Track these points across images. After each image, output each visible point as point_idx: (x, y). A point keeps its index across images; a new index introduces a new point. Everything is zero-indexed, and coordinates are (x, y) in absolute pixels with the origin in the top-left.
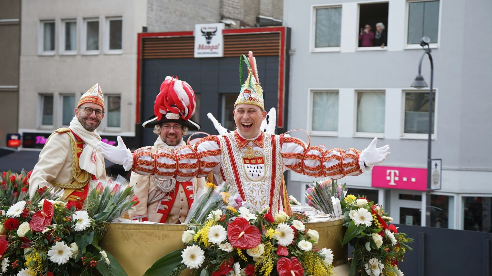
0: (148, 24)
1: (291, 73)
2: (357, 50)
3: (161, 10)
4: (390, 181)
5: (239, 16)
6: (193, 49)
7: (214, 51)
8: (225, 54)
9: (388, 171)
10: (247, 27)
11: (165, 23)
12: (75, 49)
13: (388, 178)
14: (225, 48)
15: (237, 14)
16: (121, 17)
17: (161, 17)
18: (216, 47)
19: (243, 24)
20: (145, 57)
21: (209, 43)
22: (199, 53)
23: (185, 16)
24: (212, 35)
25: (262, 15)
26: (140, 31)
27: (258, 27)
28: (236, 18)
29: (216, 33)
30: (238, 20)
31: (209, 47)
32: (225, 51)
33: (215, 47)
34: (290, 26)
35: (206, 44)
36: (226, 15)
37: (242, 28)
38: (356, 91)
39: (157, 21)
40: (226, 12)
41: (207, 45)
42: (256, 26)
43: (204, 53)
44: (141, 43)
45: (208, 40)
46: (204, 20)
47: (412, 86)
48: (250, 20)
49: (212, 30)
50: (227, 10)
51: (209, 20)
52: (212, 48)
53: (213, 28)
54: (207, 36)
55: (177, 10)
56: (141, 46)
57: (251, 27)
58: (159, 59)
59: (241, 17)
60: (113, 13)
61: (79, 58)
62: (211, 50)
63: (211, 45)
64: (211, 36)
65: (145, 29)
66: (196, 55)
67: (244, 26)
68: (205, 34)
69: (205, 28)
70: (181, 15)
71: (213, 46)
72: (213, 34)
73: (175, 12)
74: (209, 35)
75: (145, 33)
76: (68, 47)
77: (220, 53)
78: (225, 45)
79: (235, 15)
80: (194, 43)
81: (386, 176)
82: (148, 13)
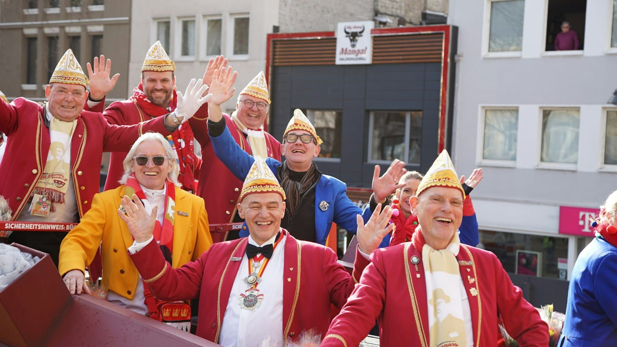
0: (280, 22)
1: (456, 85)
2: (544, 55)
3: (297, 5)
4: (583, 227)
5: (398, 12)
6: (335, 53)
7: (360, 56)
8: (373, 60)
9: (581, 214)
10: (408, 26)
11: (302, 21)
12: (194, 55)
13: (581, 223)
14: (374, 52)
15: (397, 9)
16: (248, 13)
17: (297, 14)
18: (363, 51)
19: (402, 21)
20: (276, 64)
21: (353, 46)
22: (341, 59)
23: (329, 12)
24: (358, 36)
25: (429, 10)
26: (271, 31)
27: (424, 25)
28: (395, 14)
29: (363, 34)
30: (398, 16)
31: (354, 52)
32: (373, 56)
33: (361, 52)
34: (456, 24)
35: (350, 48)
36: (382, 10)
37: (401, 26)
38: (541, 108)
39: (292, 19)
40: (382, 7)
41: (352, 49)
42: (421, 24)
43: (348, 59)
44: (271, 46)
45: (353, 43)
46: (352, 17)
47: (608, 103)
48: (414, 16)
49: (358, 30)
50: (382, 4)
51: (360, 17)
52: (357, 52)
53: (360, 28)
54: (352, 38)
55: (318, 5)
56: (271, 49)
57: (415, 25)
58: (292, 66)
59: (402, 13)
60: (239, 8)
61: (197, 65)
62: (356, 56)
63: (356, 48)
64: (357, 38)
65: (276, 29)
66: (338, 62)
67: (404, 24)
68: (350, 35)
69: (350, 28)
70: (323, 11)
71: (359, 50)
72: (359, 34)
73: (315, 7)
74: (354, 36)
75: (275, 33)
76: (185, 52)
77: (367, 58)
78: (374, 48)
79: (394, 10)
80: (335, 46)
81: (578, 220)
82: (280, 9)
